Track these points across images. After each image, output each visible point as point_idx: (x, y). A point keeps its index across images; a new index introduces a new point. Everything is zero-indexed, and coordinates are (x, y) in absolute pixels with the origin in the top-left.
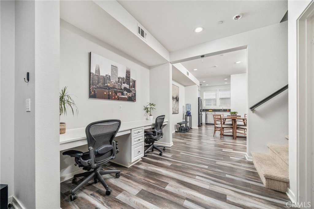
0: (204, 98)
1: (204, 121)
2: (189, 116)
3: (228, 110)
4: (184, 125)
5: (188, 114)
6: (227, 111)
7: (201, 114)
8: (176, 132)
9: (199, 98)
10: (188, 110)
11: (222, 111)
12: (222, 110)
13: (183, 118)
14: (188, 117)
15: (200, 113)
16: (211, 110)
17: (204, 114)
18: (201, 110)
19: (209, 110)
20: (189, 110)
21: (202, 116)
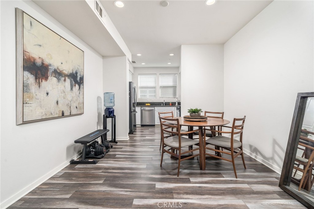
0: (139, 85)
1: (138, 122)
2: (112, 117)
3: (170, 103)
4: (99, 140)
5: (110, 113)
6: (169, 105)
7: (135, 111)
8: (73, 163)
9: (130, 83)
10: (109, 105)
11: (163, 105)
12: (163, 103)
13: (98, 123)
14: (109, 120)
15: (133, 108)
16: (148, 104)
17: (138, 109)
18: (133, 103)
19: (147, 104)
20: (111, 105)
21: (137, 114)
